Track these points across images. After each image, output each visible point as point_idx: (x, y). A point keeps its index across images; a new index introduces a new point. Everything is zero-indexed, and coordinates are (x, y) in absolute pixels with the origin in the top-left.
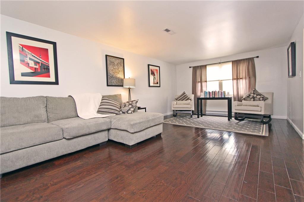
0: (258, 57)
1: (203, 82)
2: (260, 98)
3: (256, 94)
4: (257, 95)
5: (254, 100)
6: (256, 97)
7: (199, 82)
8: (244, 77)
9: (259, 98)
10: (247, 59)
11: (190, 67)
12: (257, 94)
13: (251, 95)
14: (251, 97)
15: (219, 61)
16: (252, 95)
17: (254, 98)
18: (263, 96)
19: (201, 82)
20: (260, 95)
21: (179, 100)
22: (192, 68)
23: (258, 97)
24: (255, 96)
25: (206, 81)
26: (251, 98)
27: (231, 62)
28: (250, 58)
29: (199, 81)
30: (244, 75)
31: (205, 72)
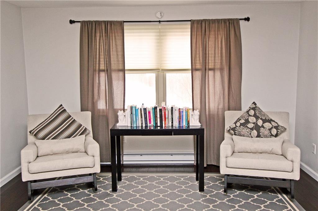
0: (247, 19)
1: (115, 70)
2: (272, 128)
3: (261, 119)
4: (264, 121)
5: (258, 136)
6: (263, 126)
7: (104, 71)
8: (218, 66)
9: (270, 129)
10: (225, 21)
11: (72, 22)
12: (264, 118)
13: (250, 120)
14: (250, 126)
15: (158, 17)
16: (252, 119)
17: (257, 128)
18: (276, 125)
19: (108, 71)
20: (270, 121)
21: (43, 139)
22: (79, 24)
23: (267, 125)
24: (260, 123)
25: (124, 70)
26: (252, 129)
27: (190, 23)
28: (231, 19)
29: (102, 67)
30: (218, 61)
31: (119, 42)
